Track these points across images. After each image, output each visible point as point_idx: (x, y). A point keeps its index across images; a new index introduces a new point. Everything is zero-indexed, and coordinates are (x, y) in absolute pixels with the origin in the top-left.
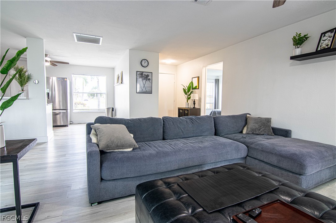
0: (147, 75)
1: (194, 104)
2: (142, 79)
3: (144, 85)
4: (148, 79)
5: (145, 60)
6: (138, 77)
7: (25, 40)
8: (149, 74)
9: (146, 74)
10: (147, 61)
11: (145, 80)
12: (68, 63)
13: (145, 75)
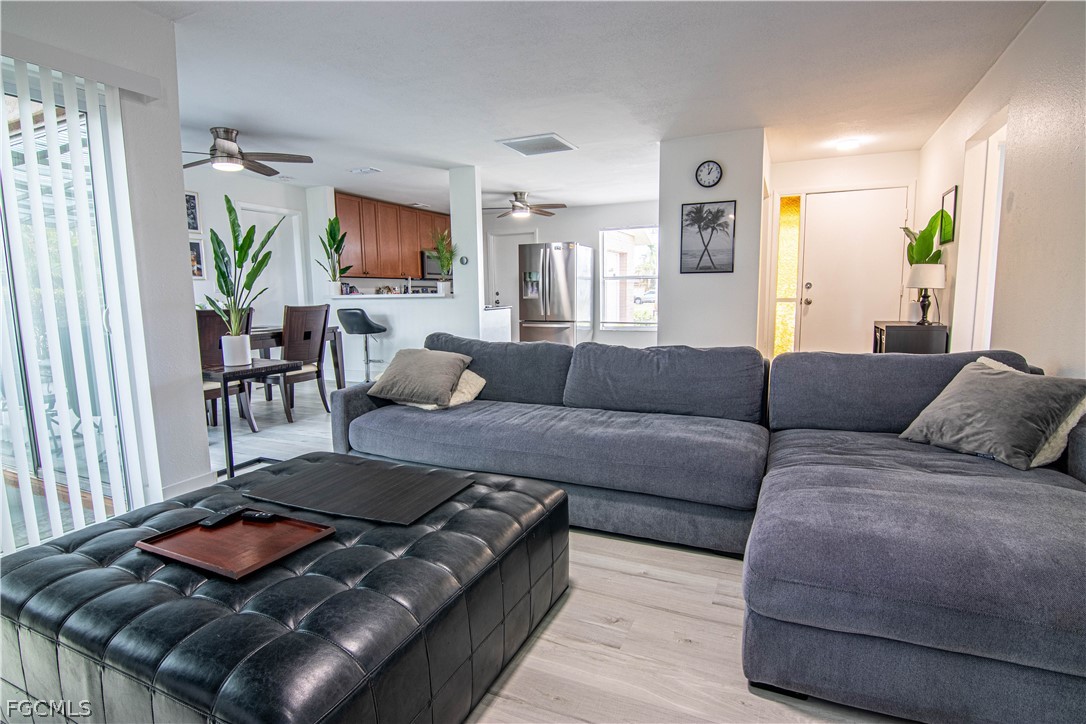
0: (718, 211)
1: (925, 307)
2: (699, 227)
3: (706, 247)
4: (720, 225)
5: (711, 164)
6: (685, 223)
7: (447, 173)
8: (722, 207)
9: (714, 208)
10: (716, 166)
11: (710, 230)
12: (564, 206)
13: (710, 212)
